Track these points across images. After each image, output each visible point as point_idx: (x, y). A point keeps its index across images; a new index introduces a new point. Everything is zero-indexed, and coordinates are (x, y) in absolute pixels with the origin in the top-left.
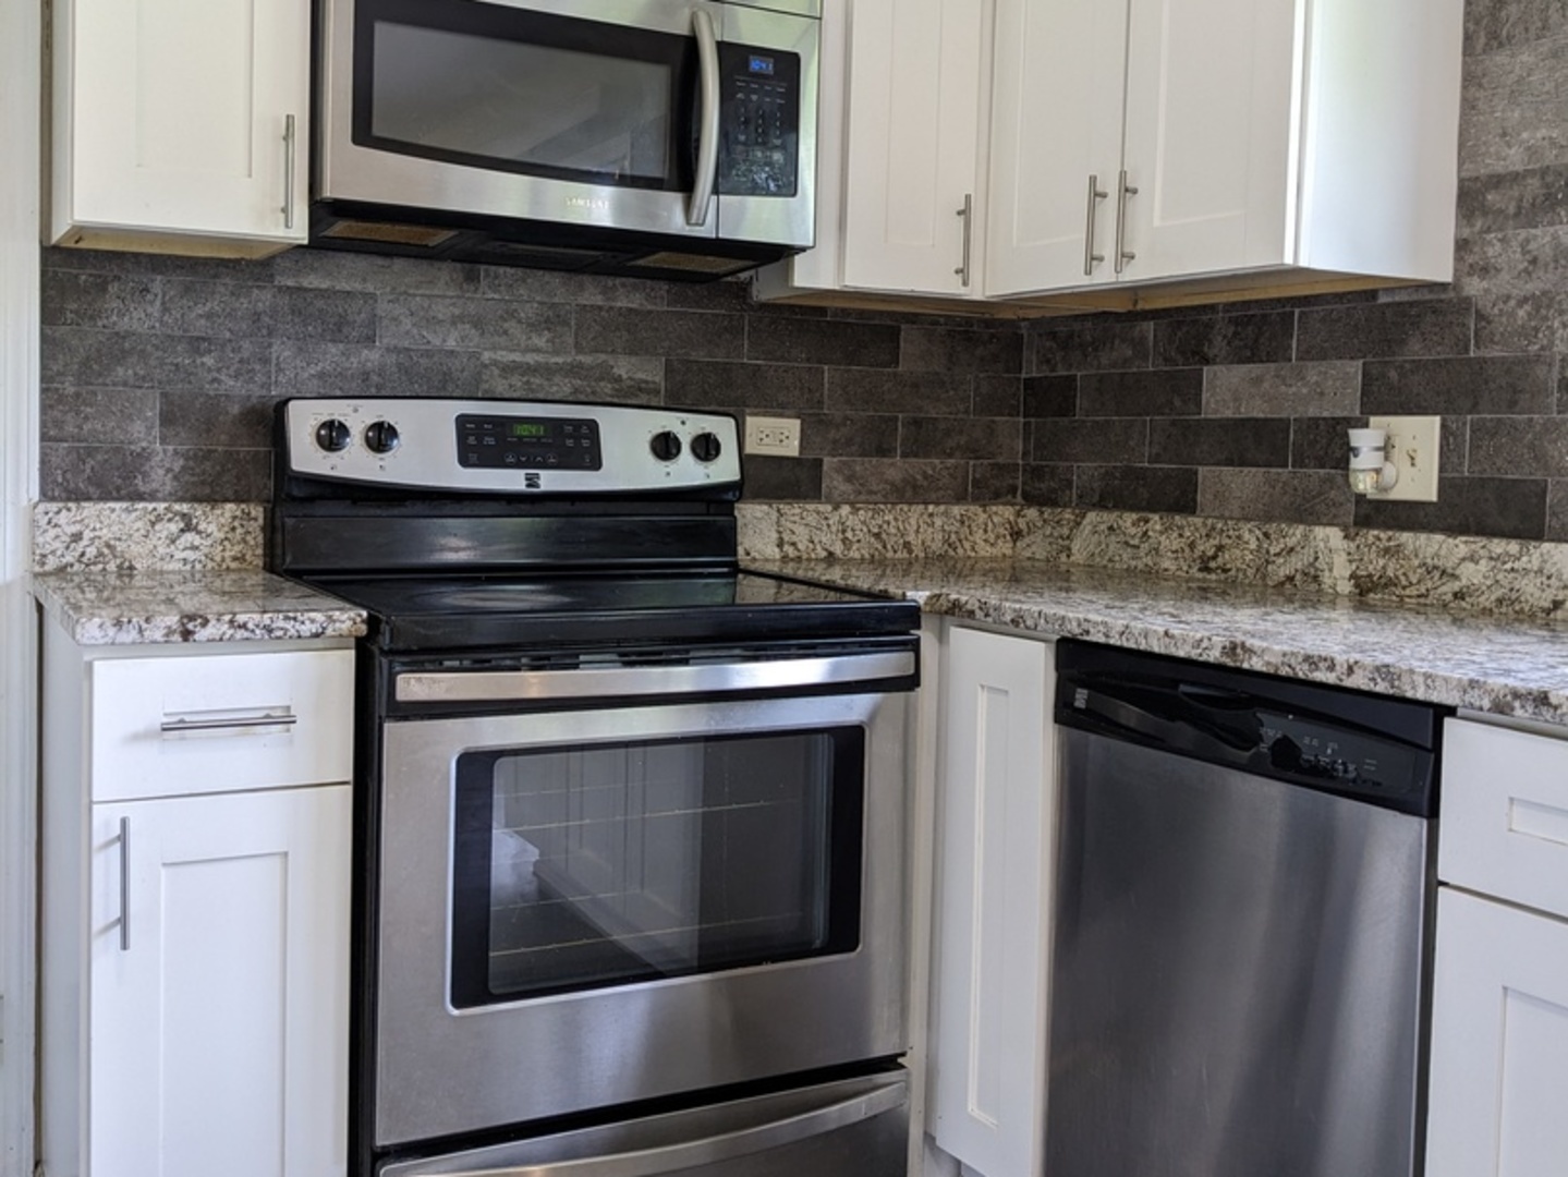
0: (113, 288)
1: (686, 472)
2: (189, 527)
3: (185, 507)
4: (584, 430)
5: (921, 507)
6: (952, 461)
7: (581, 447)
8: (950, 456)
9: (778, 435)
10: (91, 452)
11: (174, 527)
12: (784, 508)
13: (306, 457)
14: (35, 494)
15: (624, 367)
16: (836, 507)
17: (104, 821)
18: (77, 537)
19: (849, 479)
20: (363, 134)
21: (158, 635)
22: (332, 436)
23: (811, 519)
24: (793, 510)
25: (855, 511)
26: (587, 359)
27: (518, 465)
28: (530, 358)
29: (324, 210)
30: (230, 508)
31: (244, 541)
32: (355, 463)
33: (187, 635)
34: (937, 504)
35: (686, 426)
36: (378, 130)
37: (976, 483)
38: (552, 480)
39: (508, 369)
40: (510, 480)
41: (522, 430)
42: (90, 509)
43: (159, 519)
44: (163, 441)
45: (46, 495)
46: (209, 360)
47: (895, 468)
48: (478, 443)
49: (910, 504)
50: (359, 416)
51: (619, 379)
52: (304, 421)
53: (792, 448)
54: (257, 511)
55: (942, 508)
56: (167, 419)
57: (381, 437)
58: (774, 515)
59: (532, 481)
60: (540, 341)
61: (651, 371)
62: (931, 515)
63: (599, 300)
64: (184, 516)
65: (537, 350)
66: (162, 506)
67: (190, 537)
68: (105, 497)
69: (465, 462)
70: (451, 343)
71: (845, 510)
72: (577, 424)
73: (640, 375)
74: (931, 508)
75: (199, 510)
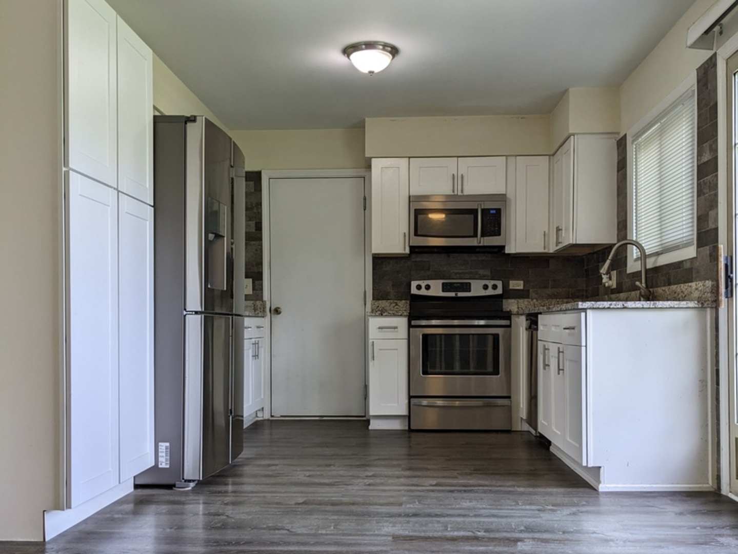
0: (384, 263)
1: (490, 292)
2: (397, 305)
3: (395, 301)
4: (468, 284)
5: (555, 300)
6: (565, 289)
7: (467, 288)
8: (564, 288)
9: (517, 285)
10: (381, 292)
11: (394, 305)
12: (519, 300)
13: (414, 291)
14: (371, 299)
15: (481, 272)
16: (532, 300)
17: (370, 341)
18: (378, 307)
19: (537, 294)
20: (416, 234)
21: (378, 314)
22: (419, 287)
23: (526, 303)
24: (521, 301)
25: (537, 301)
26: (473, 271)
27: (454, 291)
28: (461, 271)
29: (411, 248)
30: (404, 301)
31: (406, 307)
32: (423, 292)
33: (382, 315)
34: (560, 299)
35: (490, 283)
36: (419, 233)
37: (572, 294)
38: (460, 294)
39: (456, 274)
40: (452, 294)
41: (455, 285)
42: (380, 302)
43: (392, 303)
44: (393, 290)
45: (373, 299)
46: (400, 275)
47: (549, 291)
48: (445, 288)
49: (552, 299)
50: (423, 283)
51: (480, 274)
52: (414, 284)
53: (521, 287)
54: (408, 302)
55: (561, 300)
56: (393, 285)
57: (428, 287)
58: (516, 302)
59: (456, 294)
60: (463, 268)
61: (488, 273)
62: (558, 302)
63: (475, 258)
64: (396, 303)
65: (462, 269)
66: (392, 301)
67: (397, 307)
68: (383, 300)
69: (443, 291)
70: (445, 269)
71: (535, 300)
72: (467, 283)
73: (485, 273)
74: (558, 300)
75: (398, 302)
